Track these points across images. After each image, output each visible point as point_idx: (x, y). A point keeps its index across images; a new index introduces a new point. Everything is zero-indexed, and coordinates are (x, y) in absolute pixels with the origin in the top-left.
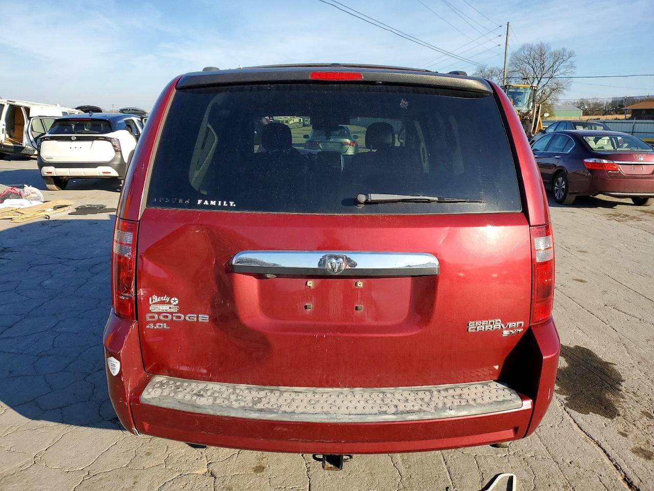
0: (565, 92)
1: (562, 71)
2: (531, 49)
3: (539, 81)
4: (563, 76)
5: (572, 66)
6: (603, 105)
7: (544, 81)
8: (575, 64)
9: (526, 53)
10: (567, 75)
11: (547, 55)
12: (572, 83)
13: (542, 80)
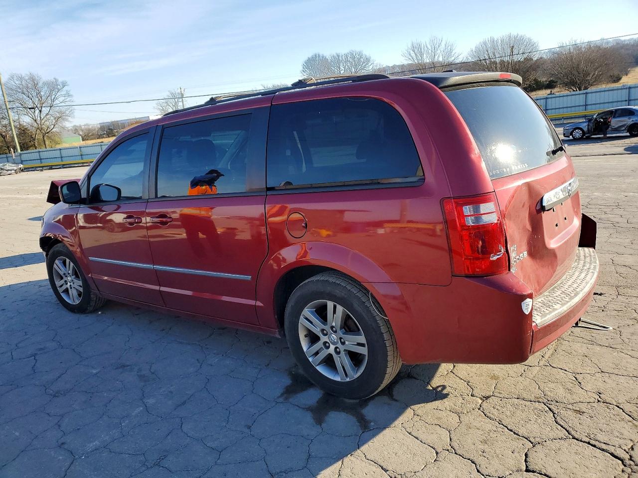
0: (70, 119)
1: (61, 99)
2: (21, 78)
3: (40, 111)
4: (63, 104)
5: (68, 95)
6: (95, 130)
7: (45, 110)
8: (71, 93)
9: (17, 82)
10: (67, 104)
11: (40, 84)
12: (75, 111)
13: (43, 109)
